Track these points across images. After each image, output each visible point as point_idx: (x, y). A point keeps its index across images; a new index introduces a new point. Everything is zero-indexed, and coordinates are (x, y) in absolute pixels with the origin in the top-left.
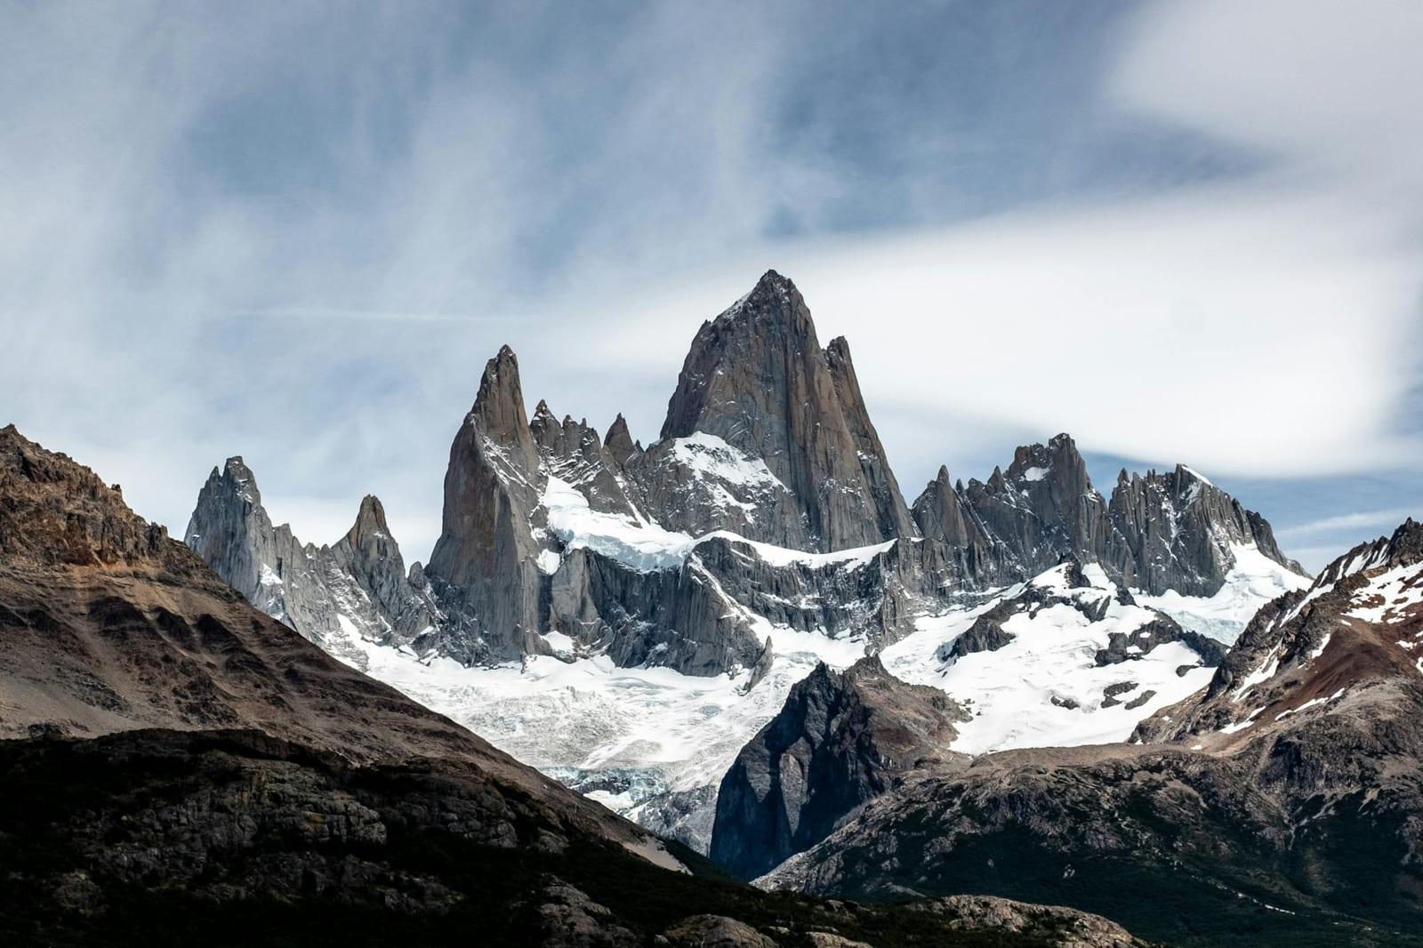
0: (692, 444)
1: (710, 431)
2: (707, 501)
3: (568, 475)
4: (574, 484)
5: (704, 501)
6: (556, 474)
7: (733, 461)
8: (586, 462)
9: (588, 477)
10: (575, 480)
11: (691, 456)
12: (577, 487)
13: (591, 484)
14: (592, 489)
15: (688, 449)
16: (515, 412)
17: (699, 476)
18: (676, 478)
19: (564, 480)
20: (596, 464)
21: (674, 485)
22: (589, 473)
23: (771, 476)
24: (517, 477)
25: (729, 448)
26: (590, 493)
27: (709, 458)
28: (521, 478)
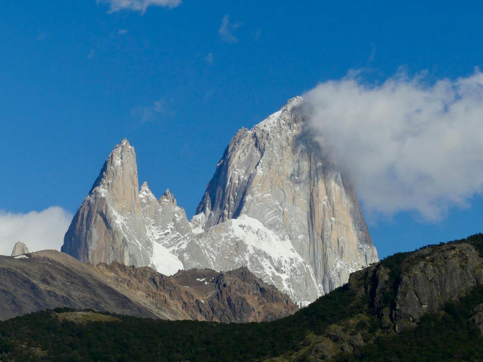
0: (243, 225)
1: (253, 216)
2: (260, 270)
3: (166, 242)
4: (171, 249)
5: (258, 270)
6: (158, 241)
7: (269, 240)
8: (178, 233)
9: (181, 245)
10: (171, 246)
11: (244, 234)
12: (173, 252)
13: (184, 251)
14: (185, 255)
15: (241, 228)
16: (133, 190)
17: (252, 251)
18: (236, 250)
19: (163, 245)
20: (186, 235)
21: (235, 256)
22: (181, 242)
23: (296, 255)
24: (135, 242)
25: (266, 230)
26: (184, 258)
27: (255, 236)
28: (138, 242)
